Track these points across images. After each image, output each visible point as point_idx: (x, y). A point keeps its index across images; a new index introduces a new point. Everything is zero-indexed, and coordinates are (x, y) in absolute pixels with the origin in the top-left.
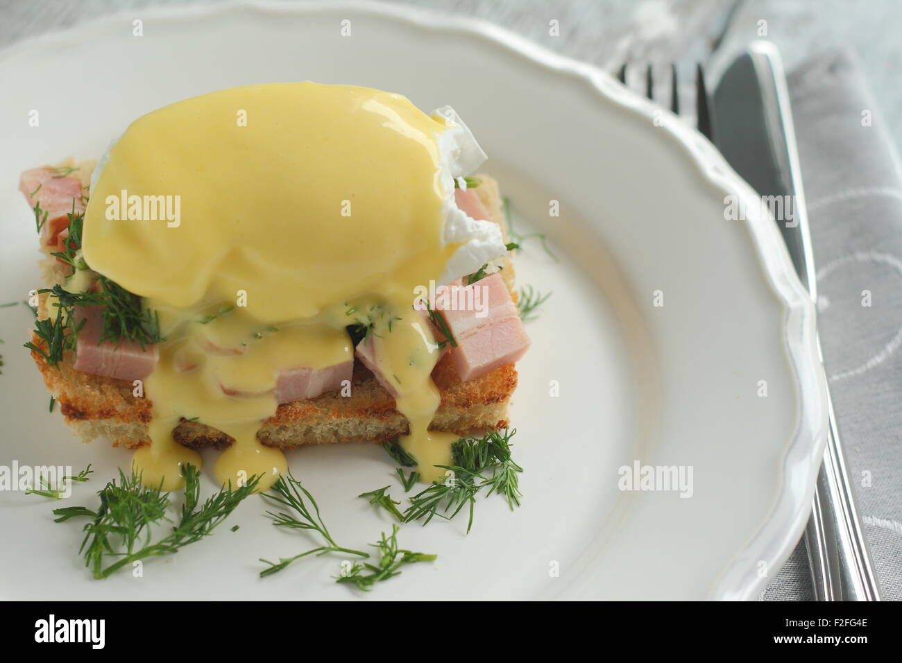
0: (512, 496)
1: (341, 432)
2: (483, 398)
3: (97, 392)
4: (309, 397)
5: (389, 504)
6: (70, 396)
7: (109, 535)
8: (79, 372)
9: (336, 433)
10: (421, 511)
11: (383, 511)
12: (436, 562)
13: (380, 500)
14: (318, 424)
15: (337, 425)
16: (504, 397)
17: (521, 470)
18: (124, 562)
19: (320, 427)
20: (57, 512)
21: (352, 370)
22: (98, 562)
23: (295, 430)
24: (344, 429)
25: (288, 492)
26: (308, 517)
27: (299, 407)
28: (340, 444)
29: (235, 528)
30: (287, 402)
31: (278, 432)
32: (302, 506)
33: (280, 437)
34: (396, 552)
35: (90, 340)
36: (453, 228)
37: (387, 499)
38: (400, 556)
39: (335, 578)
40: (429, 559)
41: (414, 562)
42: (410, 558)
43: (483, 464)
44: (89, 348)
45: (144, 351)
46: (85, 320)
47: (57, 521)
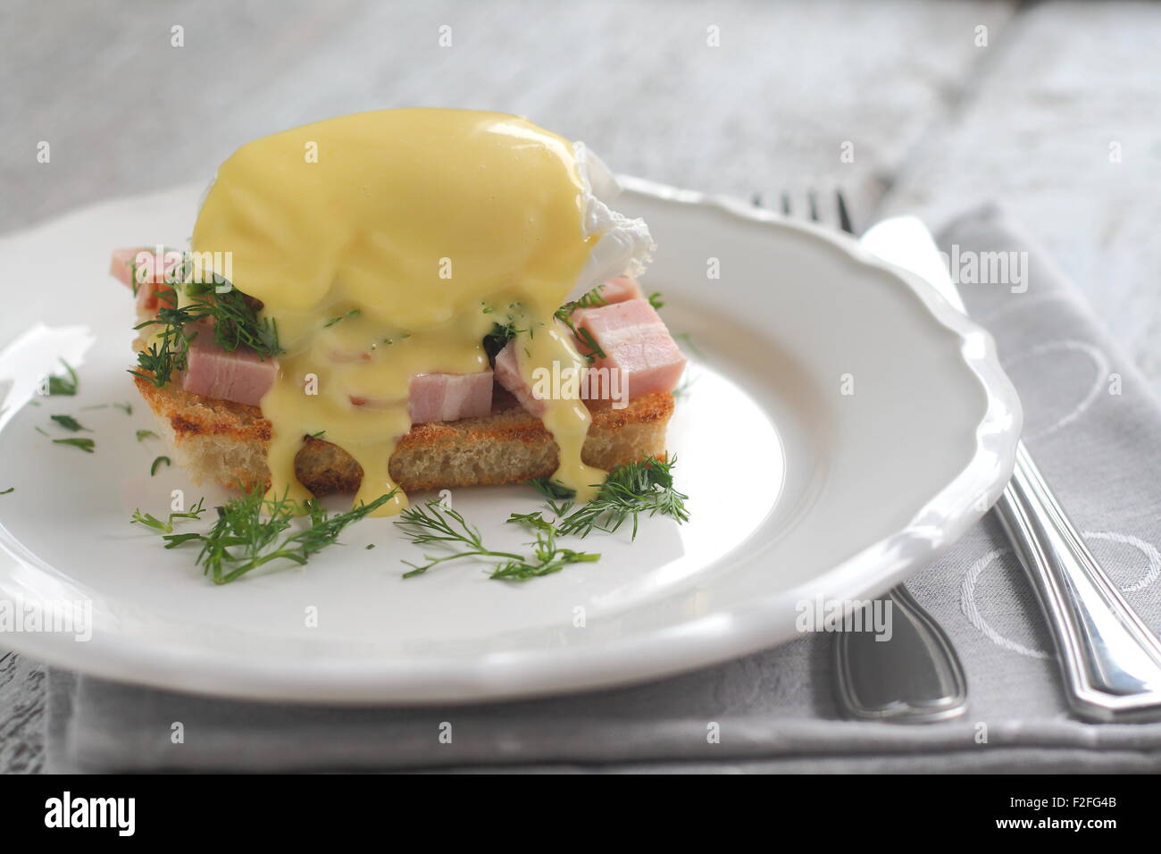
0: (680, 514)
1: (482, 465)
2: (638, 416)
3: (211, 410)
4: (446, 419)
5: (541, 524)
6: (182, 413)
7: (230, 549)
8: (190, 394)
9: (476, 468)
10: (578, 526)
11: (535, 530)
12: (600, 562)
13: (533, 522)
14: (458, 450)
15: (479, 452)
16: (661, 414)
17: (686, 498)
18: (250, 567)
19: (458, 455)
20: (166, 538)
21: (492, 389)
22: (218, 567)
23: (432, 458)
24: (486, 461)
25: (426, 518)
26: (452, 533)
27: (435, 427)
28: (480, 484)
29: (370, 547)
30: (421, 422)
31: (412, 463)
32: (445, 526)
33: (415, 469)
34: (555, 552)
35: (203, 348)
36: (594, 217)
37: (540, 520)
38: (558, 557)
39: (489, 573)
40: (593, 559)
41: (576, 562)
42: (570, 558)
43: (643, 488)
44: (203, 355)
45: (263, 361)
46: (197, 333)
47: (168, 547)
